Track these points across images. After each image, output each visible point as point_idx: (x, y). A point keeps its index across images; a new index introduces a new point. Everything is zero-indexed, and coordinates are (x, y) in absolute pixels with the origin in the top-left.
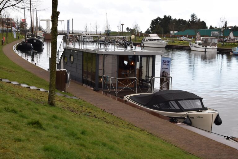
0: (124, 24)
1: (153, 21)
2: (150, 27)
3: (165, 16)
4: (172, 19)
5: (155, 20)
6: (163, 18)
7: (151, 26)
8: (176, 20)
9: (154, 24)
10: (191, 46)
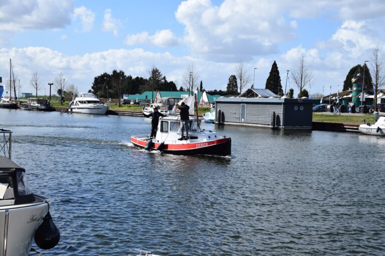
0: (53, 84)
1: (96, 79)
2: (93, 88)
3: (115, 72)
4: (125, 76)
5: (99, 77)
6: (112, 74)
7: (94, 86)
8: (131, 77)
9: (99, 83)
10: (145, 110)
